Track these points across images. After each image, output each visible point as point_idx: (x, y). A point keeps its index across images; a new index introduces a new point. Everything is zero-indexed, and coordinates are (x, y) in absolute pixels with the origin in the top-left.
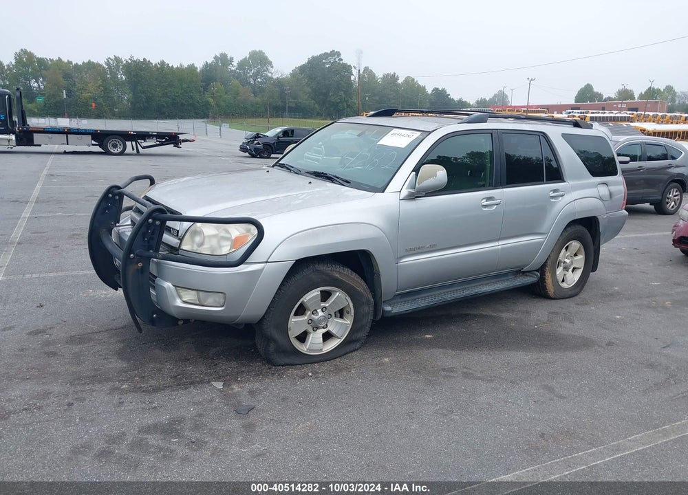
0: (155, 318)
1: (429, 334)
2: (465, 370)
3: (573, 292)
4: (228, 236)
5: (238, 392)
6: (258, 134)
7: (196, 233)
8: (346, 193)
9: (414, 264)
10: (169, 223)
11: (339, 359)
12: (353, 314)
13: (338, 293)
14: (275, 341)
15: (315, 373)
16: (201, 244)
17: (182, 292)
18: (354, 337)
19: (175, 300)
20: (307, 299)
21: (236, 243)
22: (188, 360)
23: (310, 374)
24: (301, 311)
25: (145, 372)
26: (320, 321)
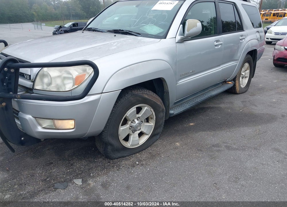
0: (23, 140)
1: (192, 123)
2: (225, 144)
3: (245, 90)
4: (70, 76)
5: (94, 186)
6: (61, 26)
7: (44, 76)
8: (142, 41)
9: (184, 83)
10: (22, 70)
11: (149, 148)
12: (155, 119)
13: (146, 108)
14: (111, 145)
15: (140, 161)
16: (49, 84)
17: (41, 121)
18: (156, 133)
19: (36, 127)
20: (129, 114)
21: (77, 81)
22: (52, 163)
23: (137, 163)
24: (125, 122)
25: (22, 180)
26: (137, 127)
